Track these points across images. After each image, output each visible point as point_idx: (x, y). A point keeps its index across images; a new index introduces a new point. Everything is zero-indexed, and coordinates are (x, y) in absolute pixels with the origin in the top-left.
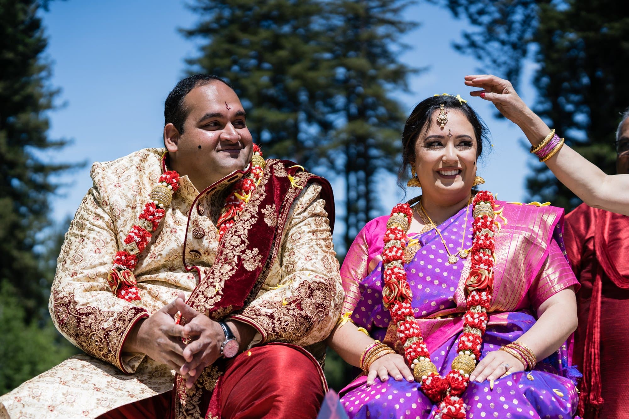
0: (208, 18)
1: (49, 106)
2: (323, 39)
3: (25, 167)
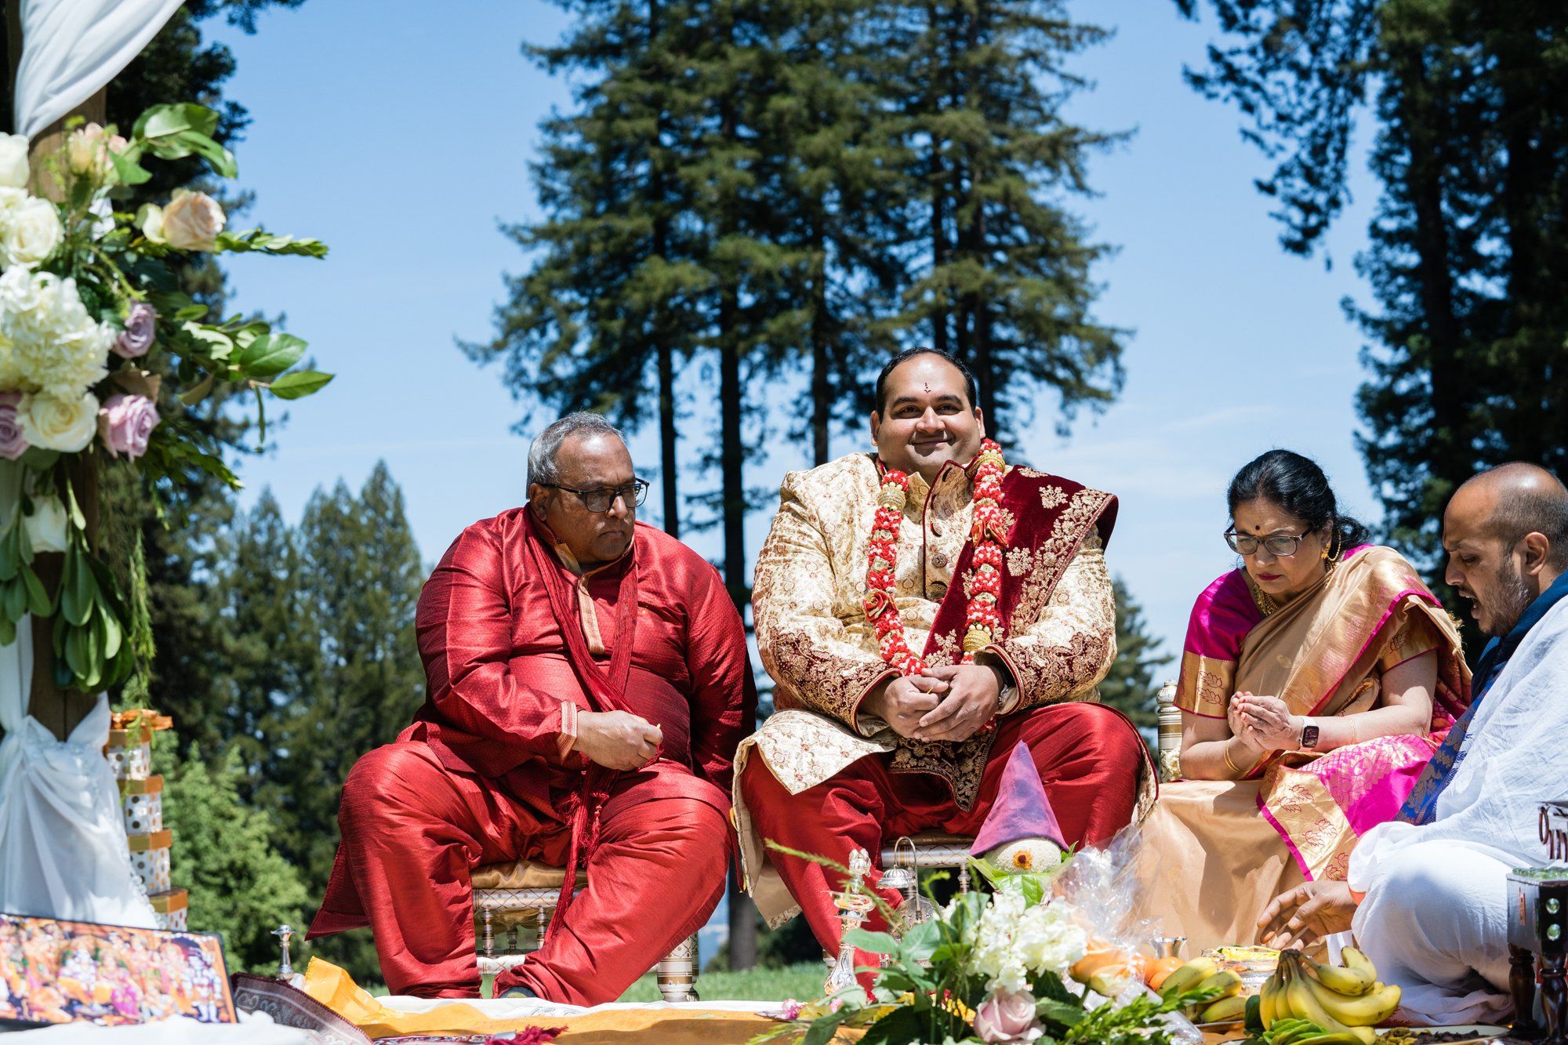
0: (594, 19)
2: (876, 67)
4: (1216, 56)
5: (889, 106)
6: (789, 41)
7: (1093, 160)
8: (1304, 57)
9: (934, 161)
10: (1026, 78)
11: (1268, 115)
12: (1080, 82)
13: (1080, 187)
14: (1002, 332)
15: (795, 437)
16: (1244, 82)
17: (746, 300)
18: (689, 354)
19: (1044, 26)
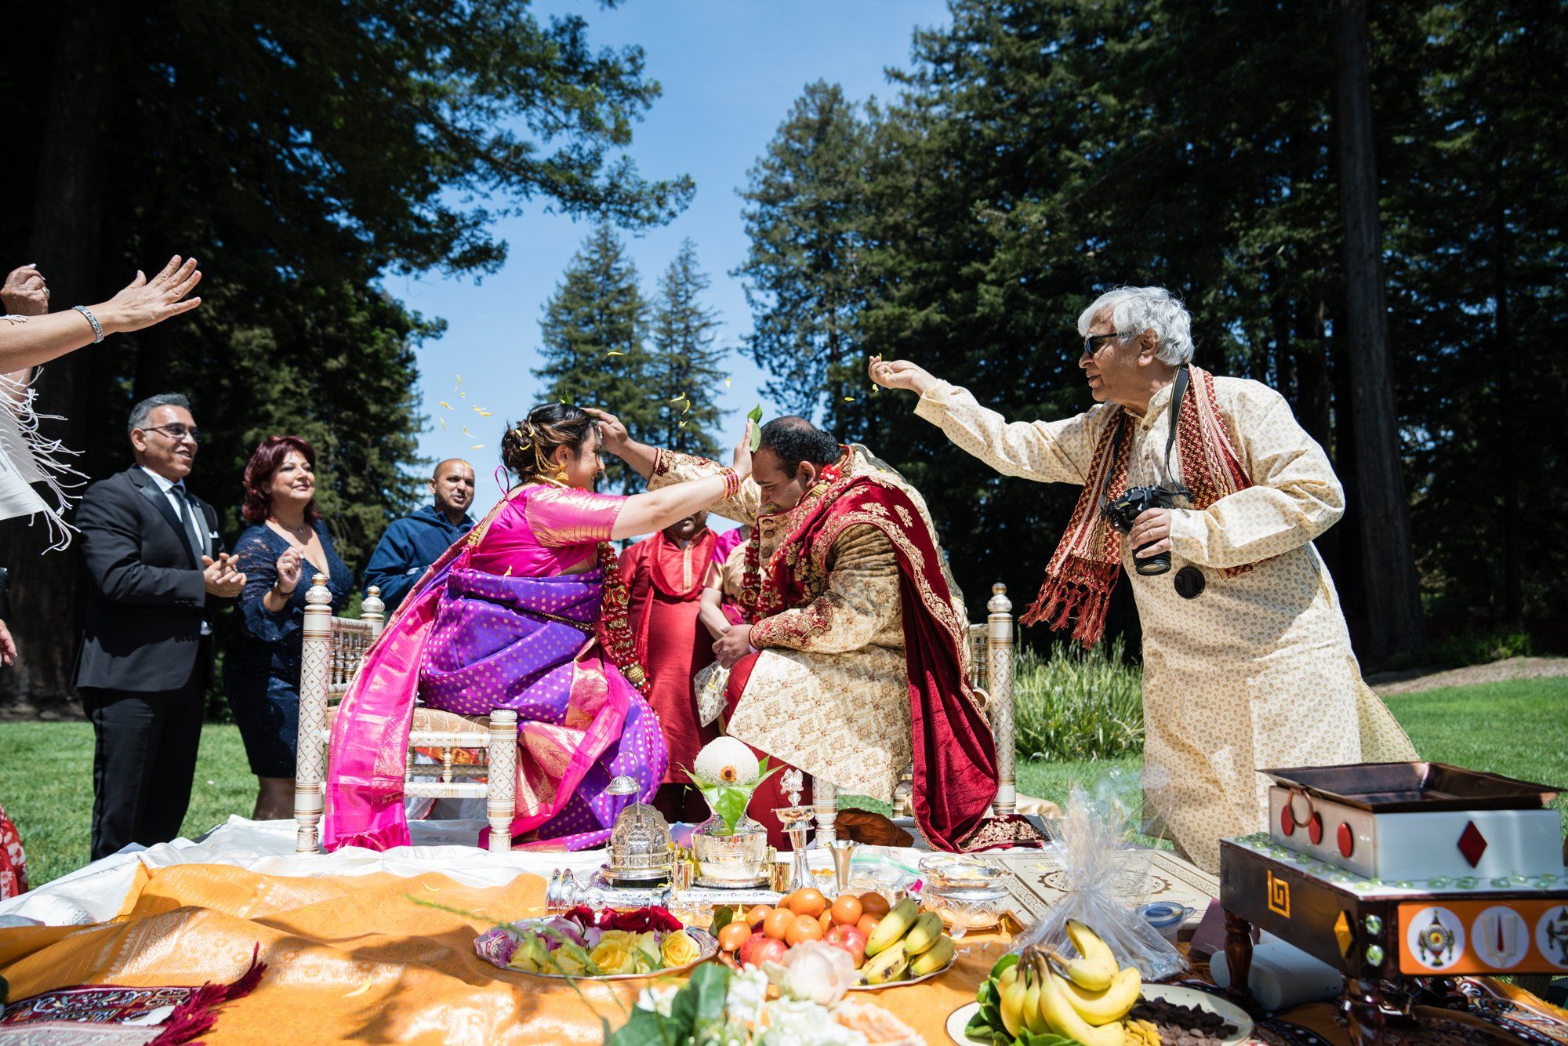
0: (555, 361)
1: (419, 430)
2: (651, 384)
3: (396, 479)
4: (769, 384)
5: (655, 397)
6: (621, 374)
7: (723, 419)
8: (798, 387)
9: (670, 418)
10: (702, 390)
11: (784, 405)
13: (719, 428)
16: (778, 394)
19: (709, 372)
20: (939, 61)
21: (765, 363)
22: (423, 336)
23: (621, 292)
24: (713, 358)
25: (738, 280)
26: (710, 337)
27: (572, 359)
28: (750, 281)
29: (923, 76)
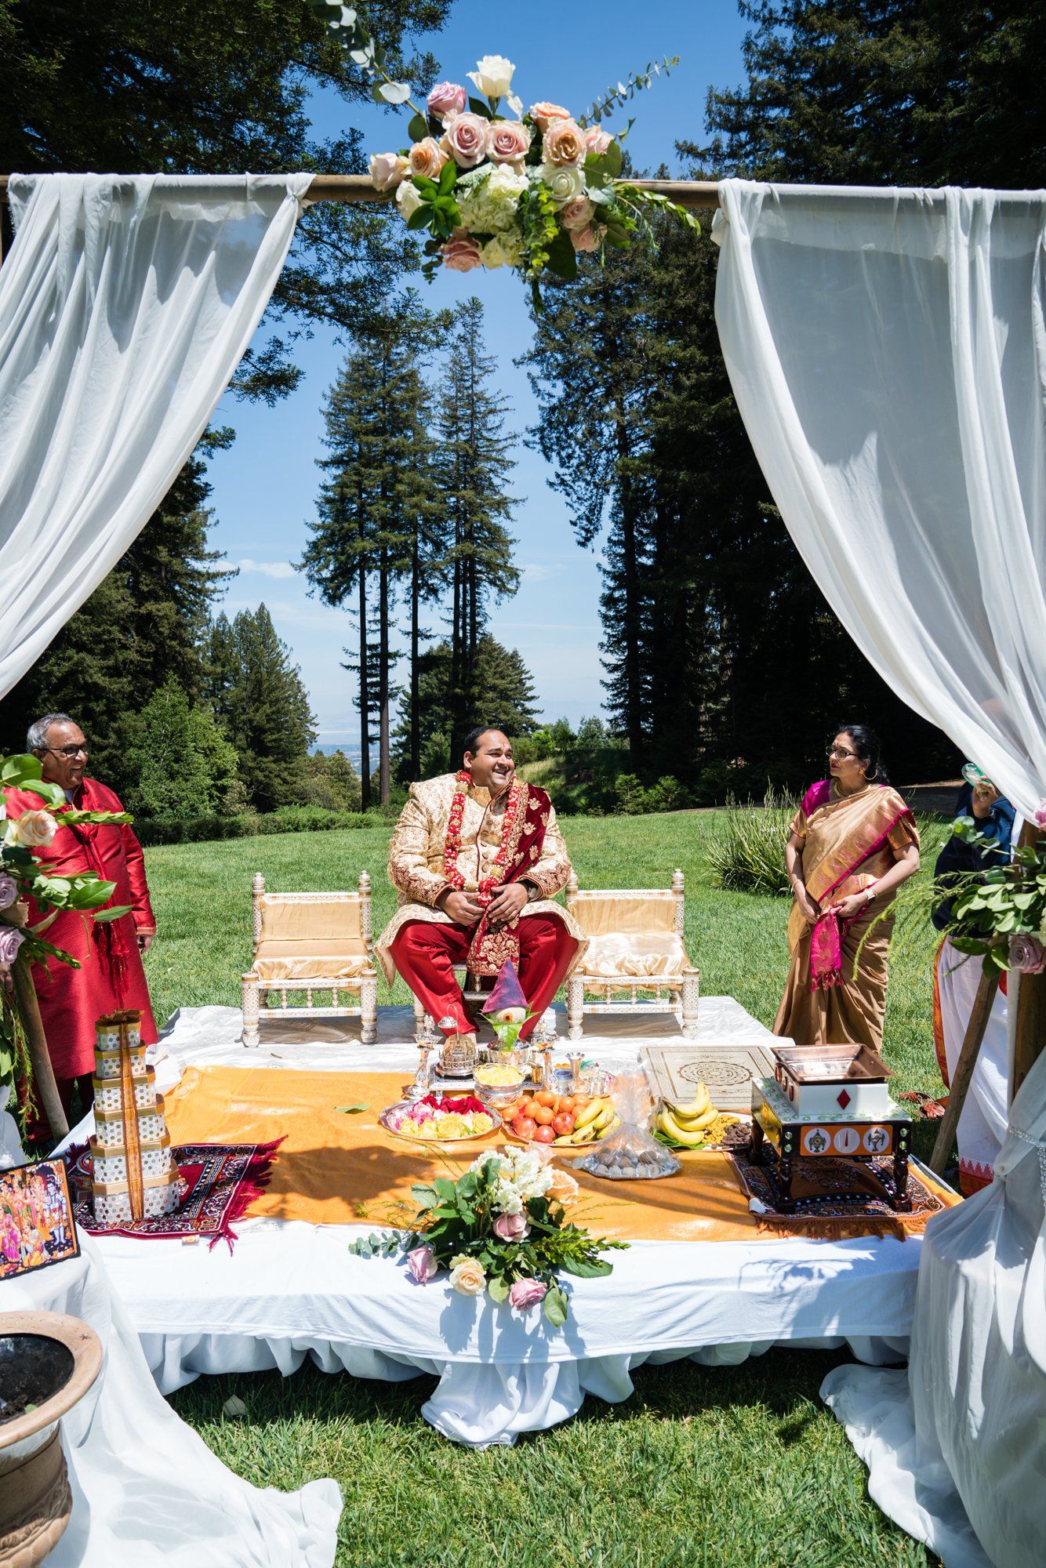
0: (340, 451)
2: (437, 472)
4: (558, 476)
5: (441, 486)
6: (405, 463)
7: (513, 509)
8: (589, 478)
9: (457, 508)
10: (490, 479)
11: (575, 498)
12: (508, 482)
13: (509, 518)
14: (478, 567)
15: (406, 602)
16: (567, 485)
17: (389, 553)
18: (370, 572)
19: (498, 461)
20: (734, 129)
21: (554, 454)
22: (213, 446)
23: (402, 379)
24: (500, 446)
25: (524, 369)
26: (497, 424)
27: (356, 448)
28: (535, 369)
29: (717, 147)
